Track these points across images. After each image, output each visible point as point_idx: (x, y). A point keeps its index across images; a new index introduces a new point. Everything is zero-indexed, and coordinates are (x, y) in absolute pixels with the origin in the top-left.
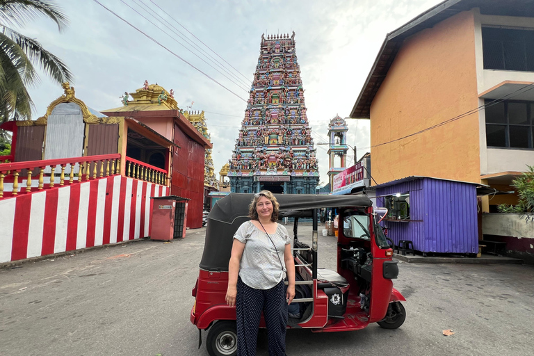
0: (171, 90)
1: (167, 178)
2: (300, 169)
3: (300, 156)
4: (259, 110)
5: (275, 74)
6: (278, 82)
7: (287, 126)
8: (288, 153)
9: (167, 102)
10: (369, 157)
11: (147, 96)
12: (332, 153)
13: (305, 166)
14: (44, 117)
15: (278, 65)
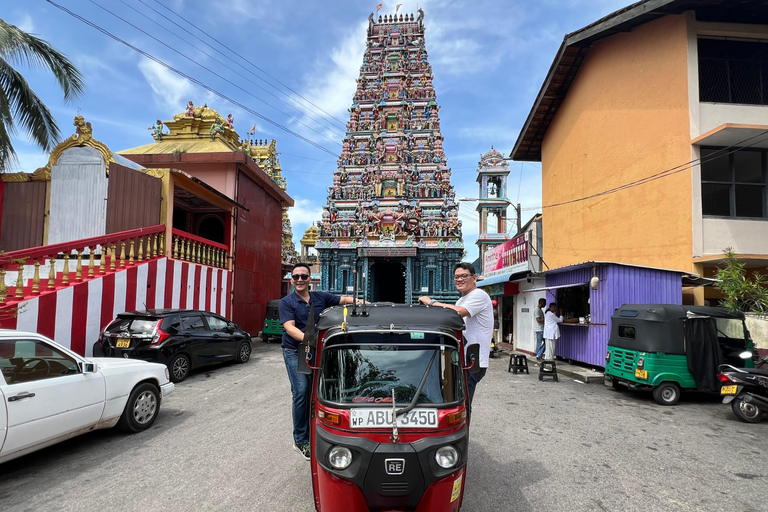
0: (229, 116)
1: (228, 257)
2: (432, 237)
3: (432, 214)
4: (366, 140)
5: (392, 81)
6: (397, 94)
7: (412, 168)
8: (413, 210)
9: (224, 135)
10: (540, 220)
11: (193, 127)
12: (484, 210)
13: (440, 231)
14: (45, 169)
15: (396, 66)
